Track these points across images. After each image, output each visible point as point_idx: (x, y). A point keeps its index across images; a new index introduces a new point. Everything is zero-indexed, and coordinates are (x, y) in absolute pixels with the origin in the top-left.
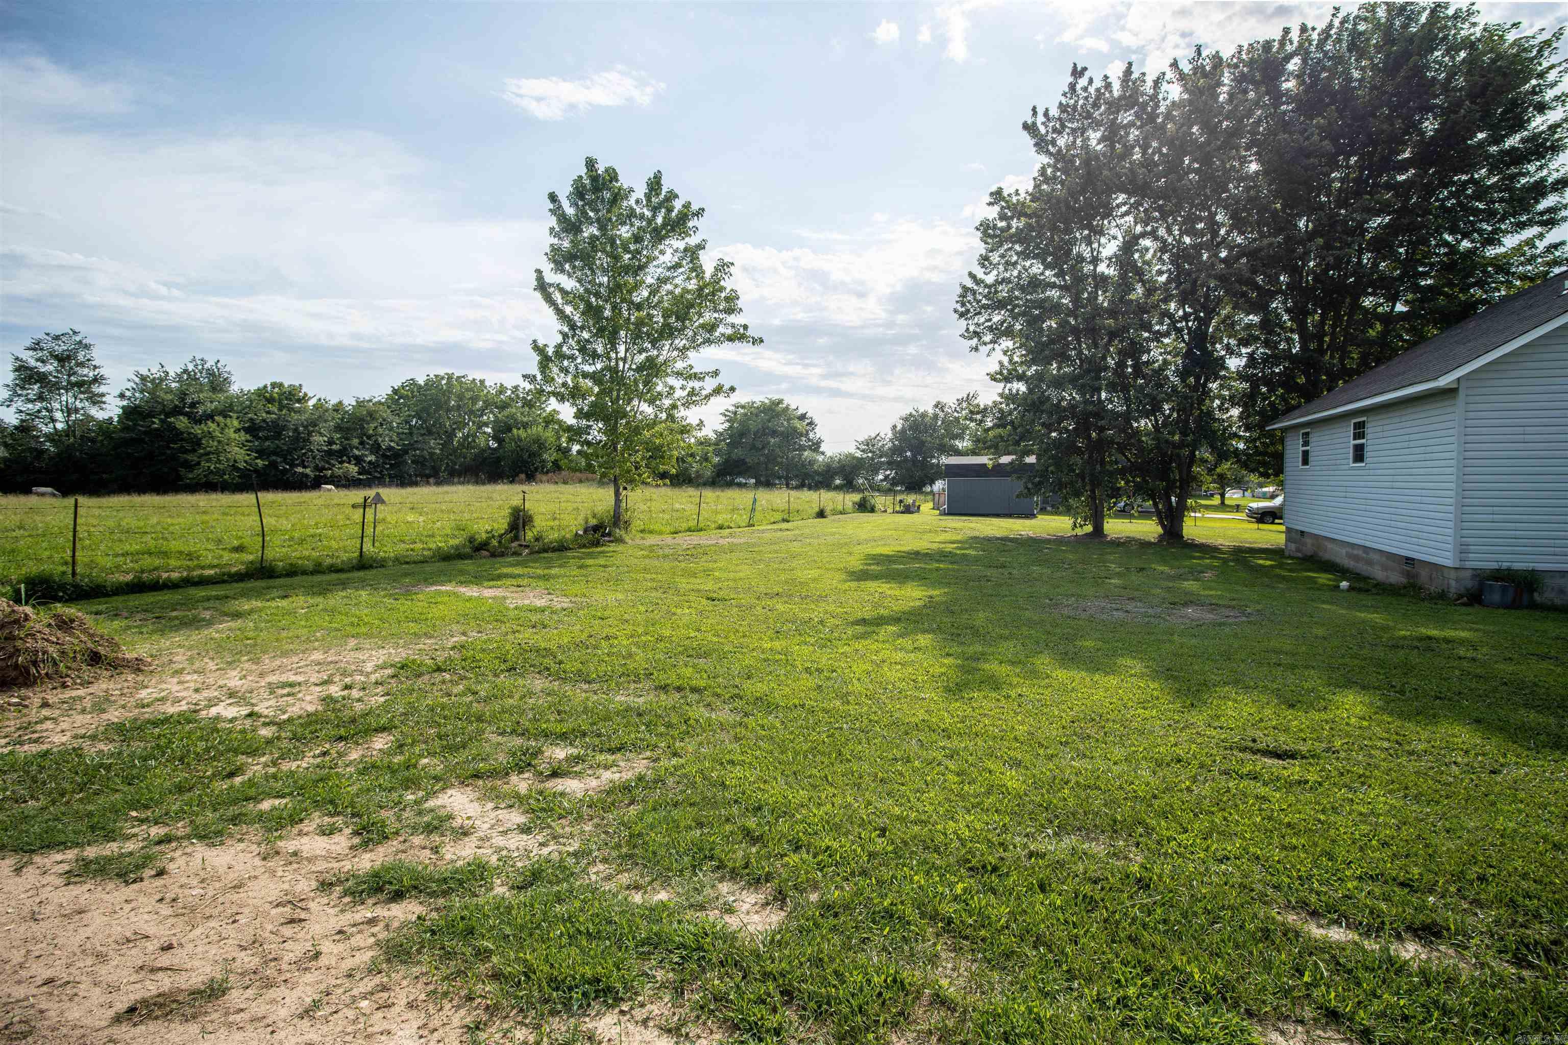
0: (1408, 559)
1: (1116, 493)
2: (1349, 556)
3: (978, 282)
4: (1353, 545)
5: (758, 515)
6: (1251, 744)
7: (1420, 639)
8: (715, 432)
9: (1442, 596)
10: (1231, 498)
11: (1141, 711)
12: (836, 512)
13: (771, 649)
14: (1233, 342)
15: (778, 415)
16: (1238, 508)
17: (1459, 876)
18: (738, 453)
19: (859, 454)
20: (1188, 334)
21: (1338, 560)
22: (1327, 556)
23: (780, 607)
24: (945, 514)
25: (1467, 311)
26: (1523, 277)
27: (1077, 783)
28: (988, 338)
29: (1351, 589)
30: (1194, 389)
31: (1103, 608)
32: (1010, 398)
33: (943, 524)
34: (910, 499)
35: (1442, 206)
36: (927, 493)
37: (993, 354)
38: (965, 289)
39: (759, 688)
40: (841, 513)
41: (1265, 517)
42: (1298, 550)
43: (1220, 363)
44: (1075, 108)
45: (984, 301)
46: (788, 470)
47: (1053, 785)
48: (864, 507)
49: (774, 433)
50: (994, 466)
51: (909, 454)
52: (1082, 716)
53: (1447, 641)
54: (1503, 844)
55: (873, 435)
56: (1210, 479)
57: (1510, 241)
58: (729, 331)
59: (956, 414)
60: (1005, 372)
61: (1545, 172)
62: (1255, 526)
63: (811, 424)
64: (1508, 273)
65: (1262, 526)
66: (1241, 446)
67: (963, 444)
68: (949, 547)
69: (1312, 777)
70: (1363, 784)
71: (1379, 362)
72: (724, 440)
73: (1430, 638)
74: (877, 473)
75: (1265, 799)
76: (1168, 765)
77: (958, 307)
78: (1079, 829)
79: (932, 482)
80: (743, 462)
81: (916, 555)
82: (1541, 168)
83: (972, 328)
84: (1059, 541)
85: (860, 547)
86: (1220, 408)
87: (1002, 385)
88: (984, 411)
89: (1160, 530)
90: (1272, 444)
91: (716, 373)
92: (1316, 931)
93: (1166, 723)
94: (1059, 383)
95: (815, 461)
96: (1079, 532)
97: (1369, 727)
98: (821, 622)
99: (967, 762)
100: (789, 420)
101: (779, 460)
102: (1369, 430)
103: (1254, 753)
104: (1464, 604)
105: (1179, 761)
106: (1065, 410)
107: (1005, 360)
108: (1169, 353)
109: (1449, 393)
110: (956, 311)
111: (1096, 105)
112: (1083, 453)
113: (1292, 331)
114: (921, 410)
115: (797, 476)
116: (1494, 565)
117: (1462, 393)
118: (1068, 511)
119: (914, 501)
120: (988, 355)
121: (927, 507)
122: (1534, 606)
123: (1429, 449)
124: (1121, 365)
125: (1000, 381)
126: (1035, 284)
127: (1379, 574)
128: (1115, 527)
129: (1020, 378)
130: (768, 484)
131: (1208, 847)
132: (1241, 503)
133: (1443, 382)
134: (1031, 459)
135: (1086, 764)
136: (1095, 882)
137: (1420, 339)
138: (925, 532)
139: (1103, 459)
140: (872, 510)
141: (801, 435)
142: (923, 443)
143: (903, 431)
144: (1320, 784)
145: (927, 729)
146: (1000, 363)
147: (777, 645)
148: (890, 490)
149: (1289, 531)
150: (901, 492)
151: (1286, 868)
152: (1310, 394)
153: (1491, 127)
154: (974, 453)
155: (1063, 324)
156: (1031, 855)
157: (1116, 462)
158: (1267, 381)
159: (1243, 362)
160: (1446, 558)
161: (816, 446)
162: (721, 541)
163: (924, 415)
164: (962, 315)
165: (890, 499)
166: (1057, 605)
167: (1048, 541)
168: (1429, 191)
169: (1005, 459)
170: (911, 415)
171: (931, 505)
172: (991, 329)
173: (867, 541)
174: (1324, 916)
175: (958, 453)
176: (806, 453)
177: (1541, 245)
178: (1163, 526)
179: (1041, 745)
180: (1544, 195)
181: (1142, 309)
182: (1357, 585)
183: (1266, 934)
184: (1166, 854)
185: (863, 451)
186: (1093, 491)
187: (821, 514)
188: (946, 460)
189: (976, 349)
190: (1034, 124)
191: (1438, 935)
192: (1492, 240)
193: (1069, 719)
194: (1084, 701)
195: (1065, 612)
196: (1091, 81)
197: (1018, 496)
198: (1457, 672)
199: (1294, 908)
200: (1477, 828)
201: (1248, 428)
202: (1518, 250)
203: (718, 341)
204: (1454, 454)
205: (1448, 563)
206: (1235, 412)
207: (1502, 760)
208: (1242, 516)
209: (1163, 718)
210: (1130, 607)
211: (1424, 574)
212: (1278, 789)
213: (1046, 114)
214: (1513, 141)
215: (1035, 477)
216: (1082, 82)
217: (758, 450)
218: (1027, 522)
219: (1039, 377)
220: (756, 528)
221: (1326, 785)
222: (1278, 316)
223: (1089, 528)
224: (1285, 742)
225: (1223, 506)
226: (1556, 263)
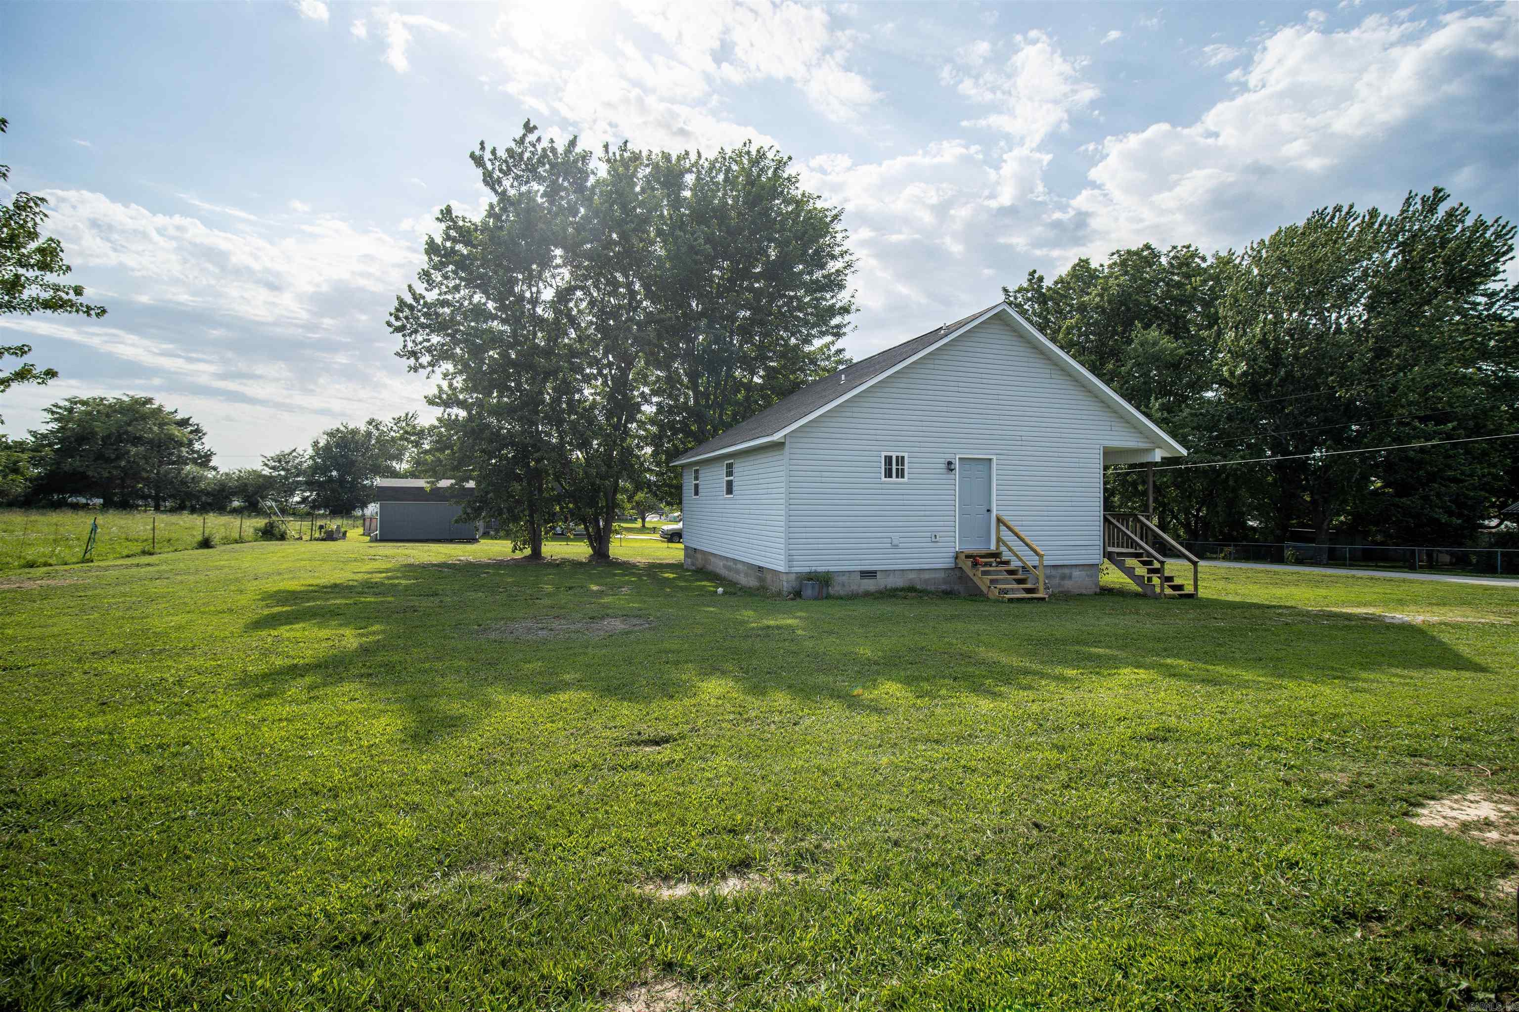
0: (760, 567)
1: (552, 518)
2: (725, 567)
3: (416, 297)
4: (727, 558)
5: (99, 548)
6: (636, 737)
7: (762, 629)
8: (34, 434)
9: (779, 594)
10: (650, 522)
11: (549, 725)
12: (227, 541)
13: (87, 729)
14: (647, 390)
15: (144, 418)
16: (654, 530)
17: (766, 813)
18: (71, 463)
19: (267, 472)
20: (612, 380)
21: (718, 571)
22: (710, 568)
23: (115, 668)
24: (376, 541)
25: (795, 387)
26: (824, 369)
27: (476, 814)
28: (425, 359)
29: (725, 593)
30: (616, 427)
31: (529, 629)
32: (451, 424)
33: (372, 551)
34: (333, 524)
35: (780, 311)
36: (356, 518)
37: (433, 376)
38: (402, 303)
39: (53, 786)
40: (236, 542)
41: (674, 537)
42: (693, 564)
43: (637, 408)
44: (521, 155)
45: (423, 320)
46: (158, 488)
47: (449, 823)
48: (269, 534)
49: (137, 440)
50: (432, 490)
51: (334, 473)
52: (491, 741)
53: (778, 627)
54: (795, 779)
55: (287, 451)
56: (629, 506)
57: (817, 343)
58: (46, 295)
59: (392, 434)
60: (444, 396)
61: (834, 301)
62: (666, 545)
63: (197, 431)
64: (816, 365)
65: (671, 545)
66: (653, 478)
67: (402, 466)
68: (377, 578)
69: (677, 757)
70: (713, 753)
71: (744, 418)
72: (50, 445)
73: (768, 627)
74: (292, 494)
75: (641, 785)
76: (566, 773)
77: (392, 319)
78: (471, 862)
79: (364, 505)
80: (83, 476)
81: (336, 589)
82: (832, 297)
83: (410, 345)
84: (500, 565)
85: (255, 583)
86: (638, 446)
87: (442, 409)
88: (421, 433)
89: (590, 551)
90: (675, 477)
91: (22, 351)
92: (666, 894)
93: (568, 733)
94: (499, 411)
95: (203, 478)
96: (518, 555)
97: (722, 705)
98: (180, 682)
99: (353, 820)
100: (161, 425)
101: (144, 475)
102: (736, 470)
103: (638, 745)
104: (792, 599)
105: (576, 766)
106: (505, 438)
107: (445, 385)
108: (599, 394)
109: (779, 446)
110: (389, 324)
111: (541, 162)
112: (521, 480)
113: (688, 388)
114: (351, 426)
115: (171, 496)
116: (807, 570)
117: (787, 445)
118: (507, 537)
119: (338, 527)
120: (428, 378)
121: (355, 533)
122: (828, 597)
123: (770, 486)
124: (556, 401)
125: (437, 405)
126: (479, 312)
127: (743, 580)
128: (552, 549)
129: (462, 404)
130: (125, 505)
131: (589, 844)
132: (658, 526)
133: (777, 437)
134: (471, 484)
135: (489, 791)
136: (477, 915)
137: (769, 404)
138: (347, 562)
139: (541, 485)
140: (282, 537)
141: (181, 444)
142: (353, 463)
143: (327, 447)
144: (683, 761)
145: (308, 793)
146: (439, 387)
147: (99, 722)
148: (308, 514)
149: (686, 548)
150: (323, 516)
151: (649, 844)
152: (701, 439)
153: (805, 262)
154: (413, 475)
155: (504, 355)
156: (413, 906)
157: (553, 489)
158: (672, 425)
159: (654, 409)
160: (781, 567)
161: (205, 460)
162: (28, 585)
163: (355, 432)
164: (398, 330)
165: (306, 524)
166: (485, 630)
167: (488, 565)
168: (772, 299)
169: (444, 483)
170: (338, 430)
171: (361, 530)
172: (429, 350)
173: (269, 575)
174: (673, 878)
175: (395, 474)
176: (188, 467)
177: (833, 349)
178: (593, 548)
179: (443, 781)
180: (833, 315)
181: (572, 353)
182: (729, 590)
183: (625, 910)
184: (551, 861)
185: (274, 468)
186: (531, 516)
187: (206, 544)
188: (379, 481)
189: (416, 370)
190: (481, 157)
191: (748, 866)
192: (807, 341)
193: (477, 747)
194: (496, 726)
195: (493, 636)
196: (539, 139)
197: (457, 521)
198: (782, 651)
199: (652, 878)
200: (781, 771)
201: (658, 464)
202: (821, 349)
203: (29, 307)
204: (783, 490)
205: (781, 569)
206: (649, 450)
207: (801, 714)
208: (657, 536)
209: (567, 727)
210: (555, 624)
211: (769, 577)
212: (652, 773)
213: (494, 152)
214: (818, 274)
215: (475, 502)
216: (532, 137)
217: (108, 460)
218: (469, 547)
219: (480, 404)
220: (96, 564)
221: (687, 761)
222: (678, 374)
223: (528, 551)
224: (663, 729)
225: (643, 529)
226: (840, 362)
